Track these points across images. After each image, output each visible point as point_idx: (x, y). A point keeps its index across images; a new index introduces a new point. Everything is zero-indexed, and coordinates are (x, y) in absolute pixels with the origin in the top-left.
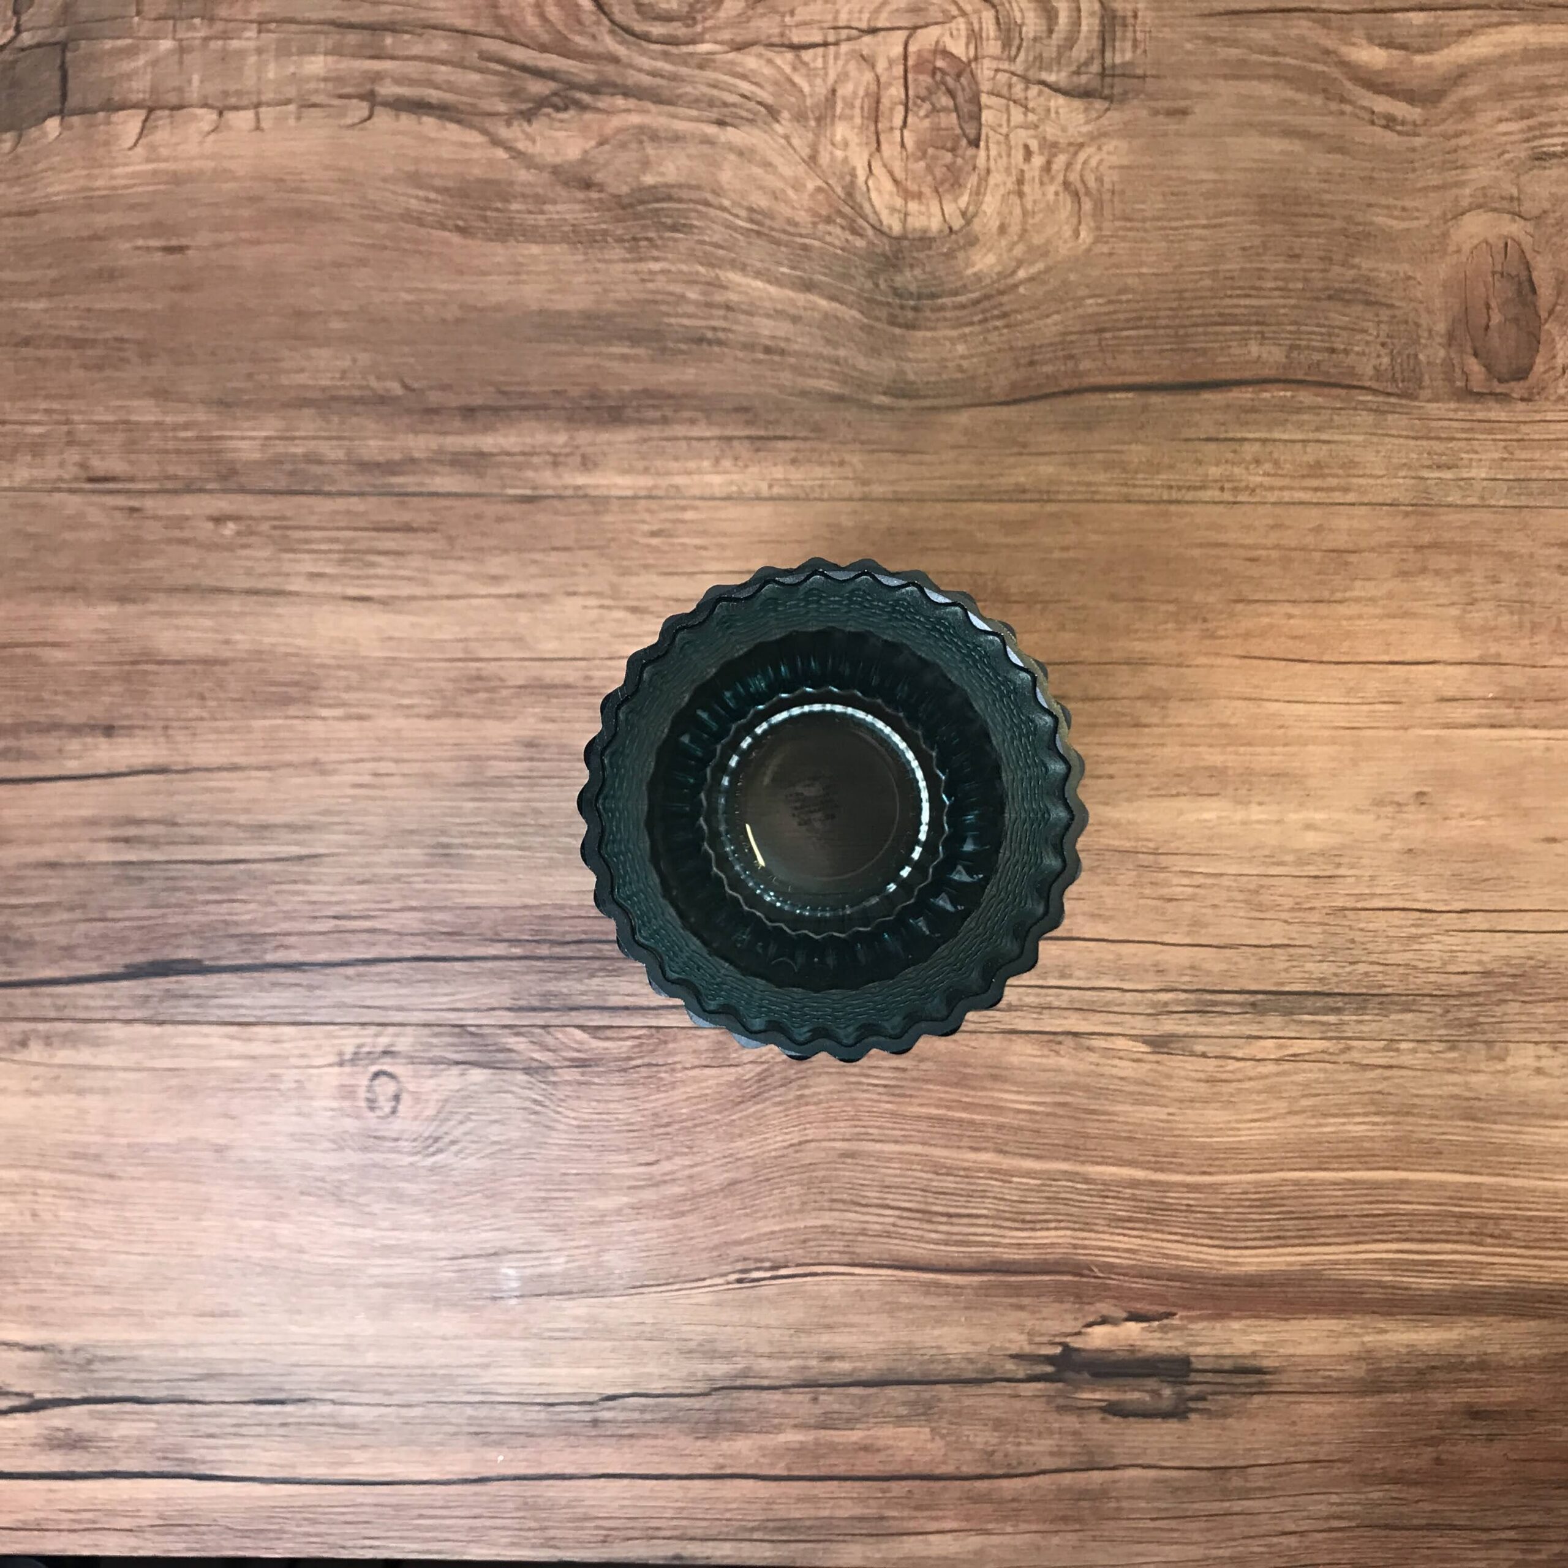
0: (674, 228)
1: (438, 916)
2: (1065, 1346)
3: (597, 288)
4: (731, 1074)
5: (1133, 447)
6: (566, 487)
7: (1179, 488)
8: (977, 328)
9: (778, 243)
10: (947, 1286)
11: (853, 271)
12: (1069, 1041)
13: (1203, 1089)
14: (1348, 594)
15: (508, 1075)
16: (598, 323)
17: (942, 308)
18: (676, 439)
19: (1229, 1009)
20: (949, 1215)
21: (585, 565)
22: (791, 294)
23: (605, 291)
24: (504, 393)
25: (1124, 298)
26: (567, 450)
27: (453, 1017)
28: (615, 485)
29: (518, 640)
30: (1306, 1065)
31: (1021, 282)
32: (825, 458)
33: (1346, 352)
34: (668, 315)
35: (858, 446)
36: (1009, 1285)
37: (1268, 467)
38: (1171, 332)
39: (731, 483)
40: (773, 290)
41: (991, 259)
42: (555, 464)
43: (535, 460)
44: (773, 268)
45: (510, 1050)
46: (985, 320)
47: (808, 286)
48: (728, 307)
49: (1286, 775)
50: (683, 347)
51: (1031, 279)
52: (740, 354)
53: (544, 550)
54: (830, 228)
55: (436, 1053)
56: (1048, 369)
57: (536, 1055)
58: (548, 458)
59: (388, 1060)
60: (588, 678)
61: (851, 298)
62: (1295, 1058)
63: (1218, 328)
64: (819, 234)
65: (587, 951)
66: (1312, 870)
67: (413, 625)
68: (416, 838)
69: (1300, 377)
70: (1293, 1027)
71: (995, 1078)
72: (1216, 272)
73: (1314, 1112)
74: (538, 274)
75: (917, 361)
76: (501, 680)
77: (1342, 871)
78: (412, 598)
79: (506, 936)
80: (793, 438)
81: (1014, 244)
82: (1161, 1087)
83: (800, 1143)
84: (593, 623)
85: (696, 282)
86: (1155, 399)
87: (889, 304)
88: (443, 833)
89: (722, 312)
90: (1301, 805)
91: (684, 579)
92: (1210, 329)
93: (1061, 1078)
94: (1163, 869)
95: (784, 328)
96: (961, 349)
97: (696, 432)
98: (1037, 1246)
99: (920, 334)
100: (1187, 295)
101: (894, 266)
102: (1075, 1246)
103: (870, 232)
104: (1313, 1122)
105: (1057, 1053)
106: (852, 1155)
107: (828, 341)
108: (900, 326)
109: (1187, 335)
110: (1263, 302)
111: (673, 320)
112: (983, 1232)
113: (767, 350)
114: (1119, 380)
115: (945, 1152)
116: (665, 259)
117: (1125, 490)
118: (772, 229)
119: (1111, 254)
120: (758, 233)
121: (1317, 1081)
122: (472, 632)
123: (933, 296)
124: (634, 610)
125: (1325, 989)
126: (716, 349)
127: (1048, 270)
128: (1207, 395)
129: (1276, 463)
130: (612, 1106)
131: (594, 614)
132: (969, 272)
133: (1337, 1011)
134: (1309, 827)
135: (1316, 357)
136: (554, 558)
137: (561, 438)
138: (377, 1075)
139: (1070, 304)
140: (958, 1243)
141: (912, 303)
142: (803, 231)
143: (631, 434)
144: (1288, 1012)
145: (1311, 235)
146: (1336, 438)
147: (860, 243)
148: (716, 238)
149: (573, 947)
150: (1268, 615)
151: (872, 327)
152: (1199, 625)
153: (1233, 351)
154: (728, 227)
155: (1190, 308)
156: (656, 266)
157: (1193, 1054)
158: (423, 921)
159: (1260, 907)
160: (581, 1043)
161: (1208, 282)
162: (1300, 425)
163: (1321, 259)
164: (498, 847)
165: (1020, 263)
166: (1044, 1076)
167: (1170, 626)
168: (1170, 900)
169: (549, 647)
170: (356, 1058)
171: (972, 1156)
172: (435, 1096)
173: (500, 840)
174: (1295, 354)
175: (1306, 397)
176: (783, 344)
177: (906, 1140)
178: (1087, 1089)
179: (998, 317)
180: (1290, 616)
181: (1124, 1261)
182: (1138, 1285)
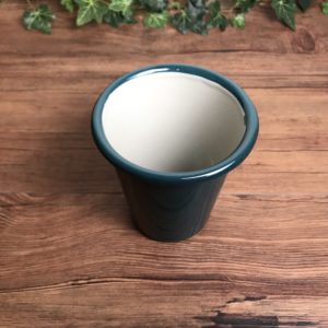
20: (166, 257)
98: (202, 269)
102: (219, 269)
140: (168, 268)
181: (241, 274)
182: (248, 284)
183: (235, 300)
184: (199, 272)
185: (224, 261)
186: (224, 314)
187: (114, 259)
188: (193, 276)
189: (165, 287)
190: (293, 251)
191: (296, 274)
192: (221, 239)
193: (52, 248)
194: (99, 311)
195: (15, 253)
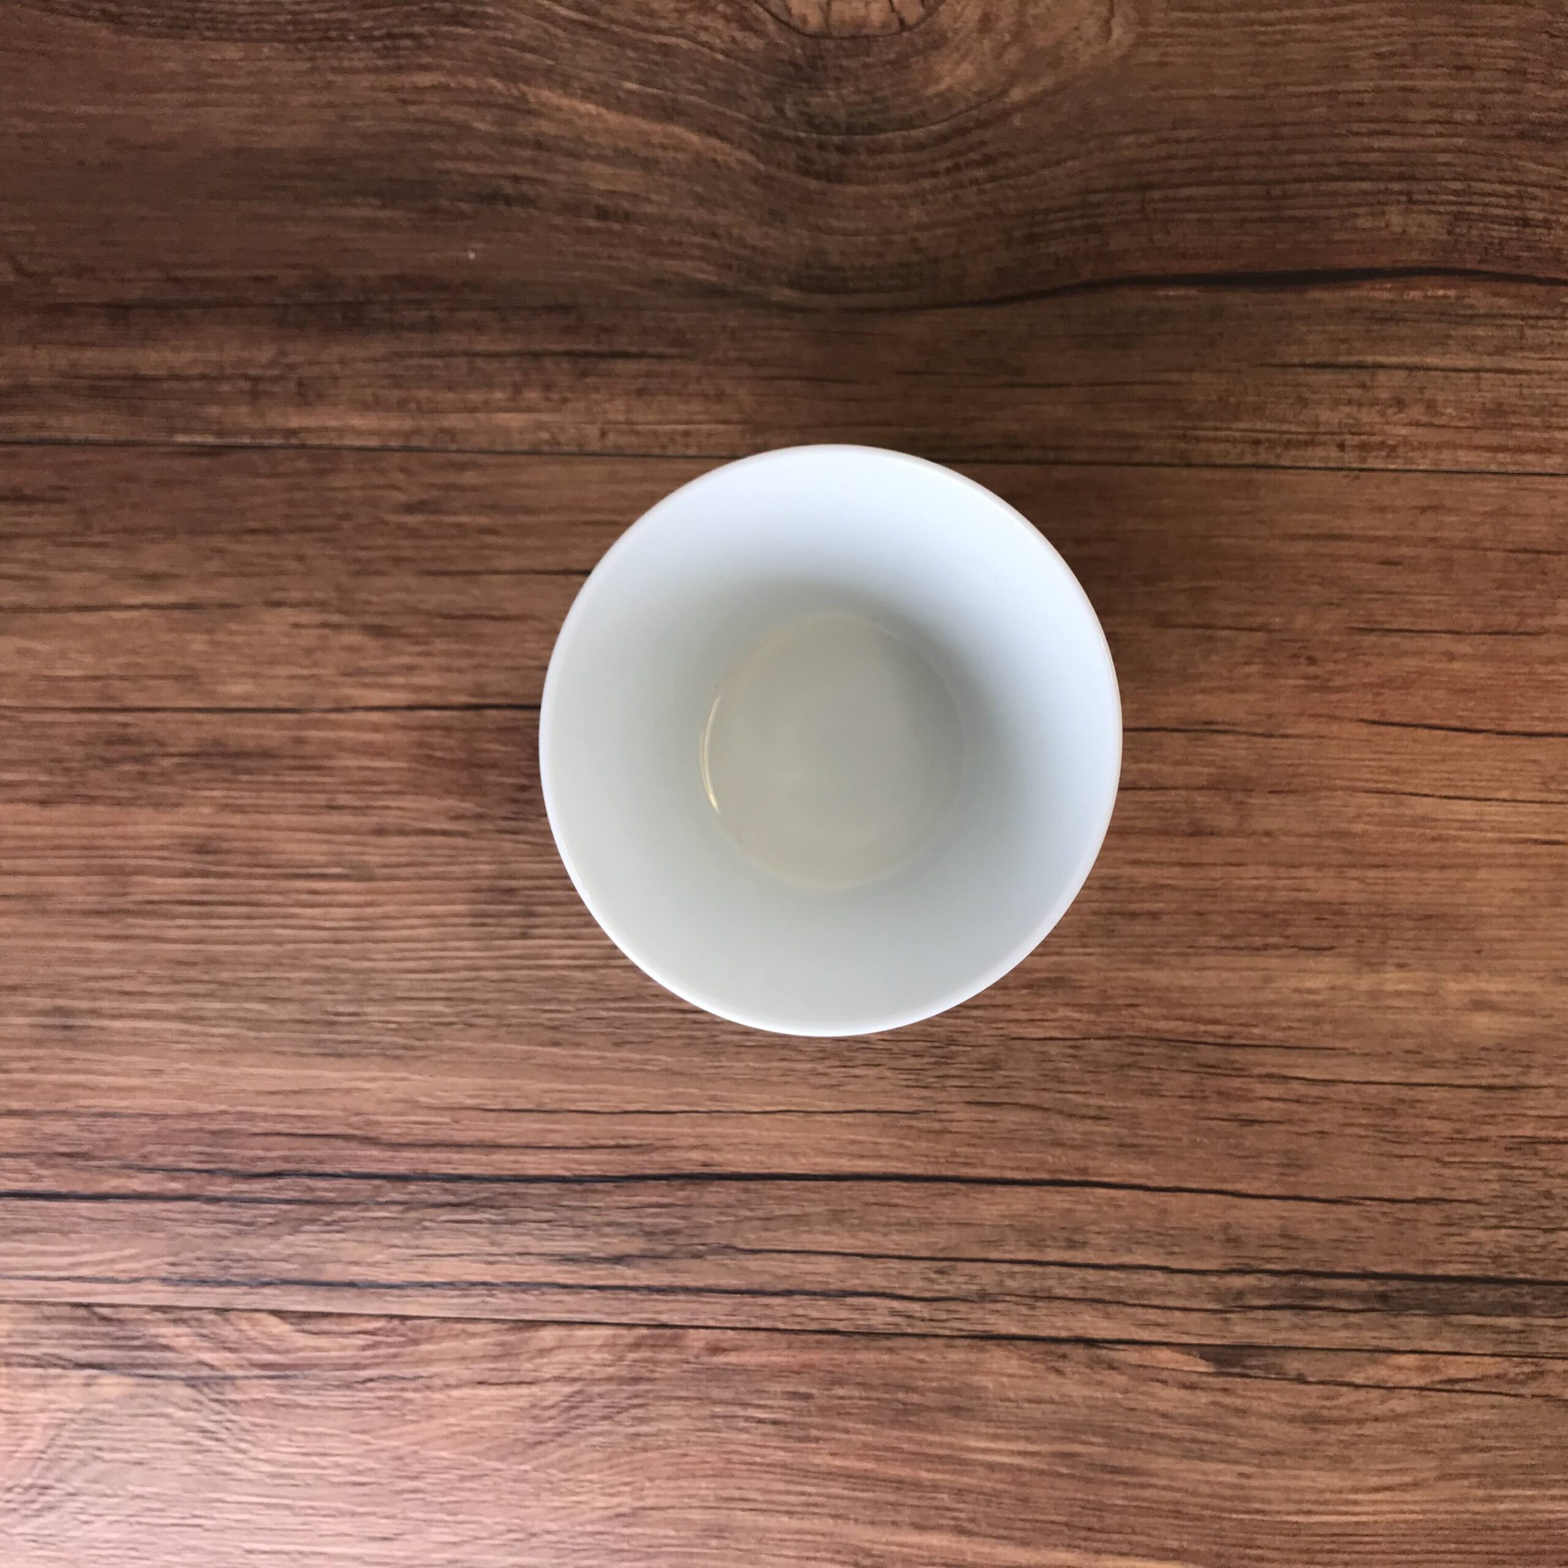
0: (455, 19)
1: (52, 1126)
3: (330, 114)
5: (1196, 376)
6: (270, 432)
7: (1272, 444)
8: (945, 181)
9: (621, 43)
11: (743, 89)
12: (1080, 1353)
13: (1299, 1433)
14: (1548, 622)
15: (161, 1389)
16: (331, 169)
17: (885, 148)
18: (451, 354)
19: (1344, 1304)
21: (300, 558)
22: (644, 125)
23: (343, 118)
24: (176, 280)
25: (1184, 134)
26: (277, 372)
27: (72, 1292)
28: (354, 430)
29: (188, 678)
30: (1469, 1399)
31: (1016, 108)
32: (693, 387)
33: (1547, 224)
34: (441, 156)
35: (746, 370)
37: (1417, 412)
38: (1259, 190)
39: (541, 426)
40: (613, 118)
41: (966, 70)
42: (255, 395)
43: (226, 387)
44: (614, 83)
45: (167, 1348)
46: (957, 168)
47: (669, 112)
48: (539, 145)
49: (1443, 917)
50: (464, 206)
51: (1033, 102)
52: (558, 220)
53: (234, 534)
54: (706, 20)
56: (1058, 248)
57: (207, 1357)
58: (246, 385)
60: (299, 741)
61: (740, 130)
62: (1451, 1385)
63: (1338, 186)
64: (689, 30)
65: (290, 1188)
66: (1484, 1075)
67: (21, 652)
68: (20, 999)
69: (1469, 266)
70: (1447, 1333)
71: (956, 1410)
72: (1332, 94)
73: (1484, 1475)
74: (239, 89)
75: (845, 233)
76: (162, 744)
77: (1533, 1078)
78: (20, 609)
79: (161, 1161)
80: (641, 355)
81: (1006, 46)
82: (1227, 1429)
84: (308, 651)
85: (489, 105)
86: (1234, 299)
87: (799, 141)
88: (61, 989)
89: (528, 153)
90: (1466, 969)
91: (459, 580)
92: (1324, 186)
93: (1067, 1415)
94: (1239, 1072)
95: (630, 179)
96: (915, 213)
97: (482, 344)
99: (851, 189)
100: (1285, 131)
101: (808, 80)
103: (771, 27)
104: (1481, 1493)
105: (1059, 1372)
107: (700, 200)
108: (818, 176)
109: (1285, 196)
110: (1414, 143)
111: (450, 165)
113: (602, 214)
114: (1175, 267)
116: (440, 68)
117: (1182, 445)
118: (612, 21)
119: (1163, 64)
120: (590, 27)
121: (1485, 1424)
122: (112, 665)
123: (872, 129)
124: (378, 631)
125: (1503, 1273)
126: (517, 210)
127: (1058, 89)
128: (1316, 294)
129: (1431, 406)
130: (328, 1443)
131: (308, 638)
132: (931, 91)
133: (1521, 1310)
134: (1481, 1005)
135: (1499, 232)
136: (245, 547)
137: (267, 353)
139: (1092, 144)
141: (837, 139)
142: (663, 24)
143: (379, 346)
144: (1440, 1310)
145: (1492, 33)
146: (1529, 365)
147: (754, 43)
148: (522, 34)
149: (268, 1184)
150: (1418, 653)
151: (771, 178)
152: (1304, 668)
153: (1361, 223)
154: (542, 17)
155: (1290, 152)
156: (424, 79)
157: (1283, 1377)
158: (29, 1132)
159: (1398, 1137)
160: (278, 1338)
161: (1321, 111)
162: (1471, 344)
163: (1507, 71)
164: (148, 1015)
165: (1014, 77)
166: (1036, 1412)
167: (1253, 669)
168: (1252, 1122)
169: (237, 689)
172: (43, 1418)
173: (151, 1005)
174: (1461, 228)
175: (1479, 298)
176: (626, 205)
178: (1106, 1431)
179: (978, 164)
180: (1451, 657)
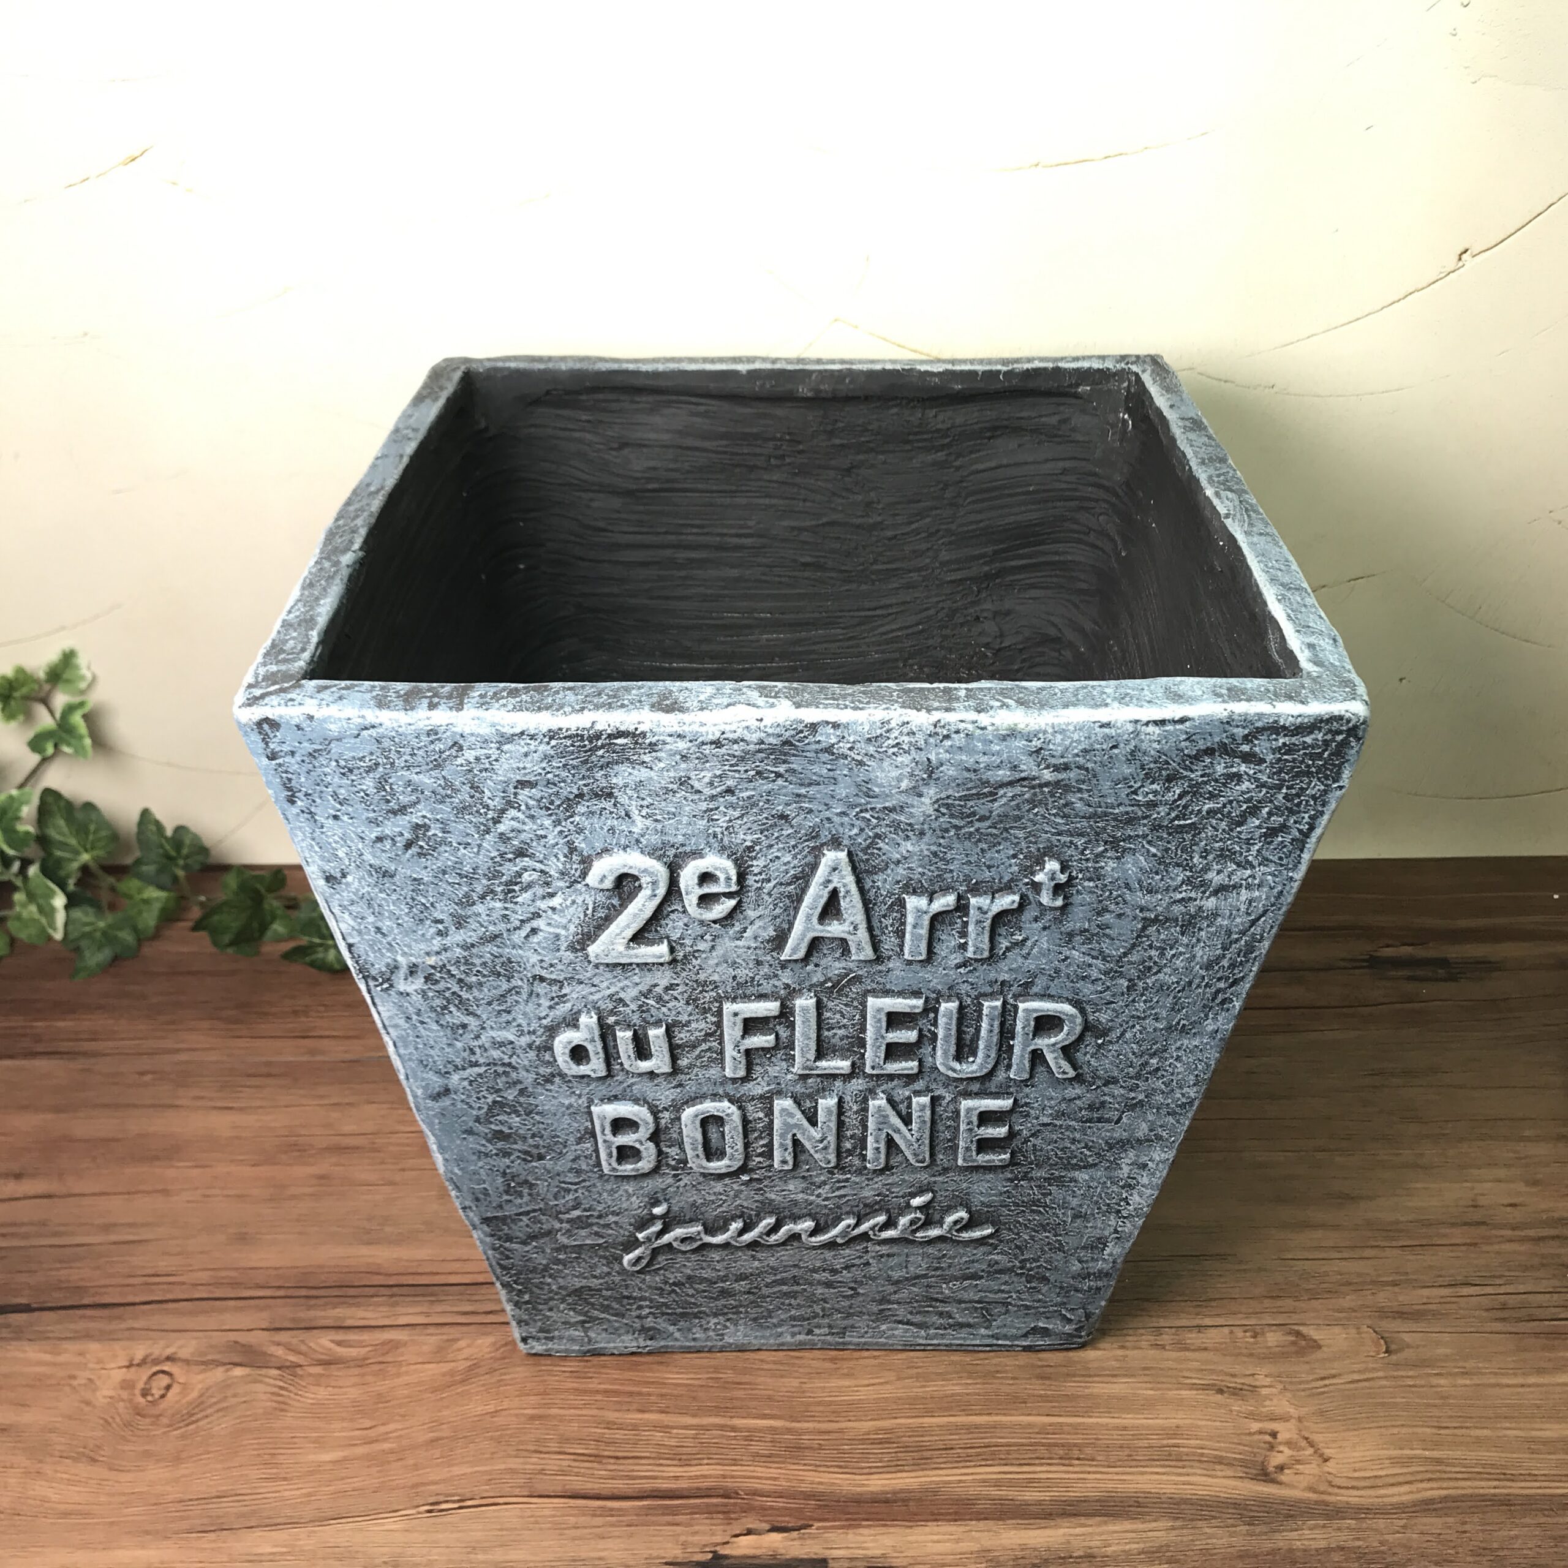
2: (714, 1552)
4: (445, 1367)
10: (612, 1509)
20: (617, 1458)
36: (667, 1507)
55: (210, 1357)
59: (169, 1363)
83: (496, 1411)
98: (690, 1478)
102: (724, 1477)
106: (540, 1417)
112: (644, 1469)
115: (617, 1415)
138: (155, 1374)
140: (622, 1478)
170: (143, 1362)
171: (640, 1416)
177: (586, 1406)
181: (767, 1485)
182: (780, 1503)
183: (749, 1532)
184: (683, 1484)
185: (735, 1462)
186: (726, 1557)
187: (514, 1463)
188: (671, 1490)
189: (611, 1512)
190: (881, 1442)
191: (877, 1483)
192: (738, 1422)
193: (386, 1446)
194: (481, 1557)
195: (311, 1457)
